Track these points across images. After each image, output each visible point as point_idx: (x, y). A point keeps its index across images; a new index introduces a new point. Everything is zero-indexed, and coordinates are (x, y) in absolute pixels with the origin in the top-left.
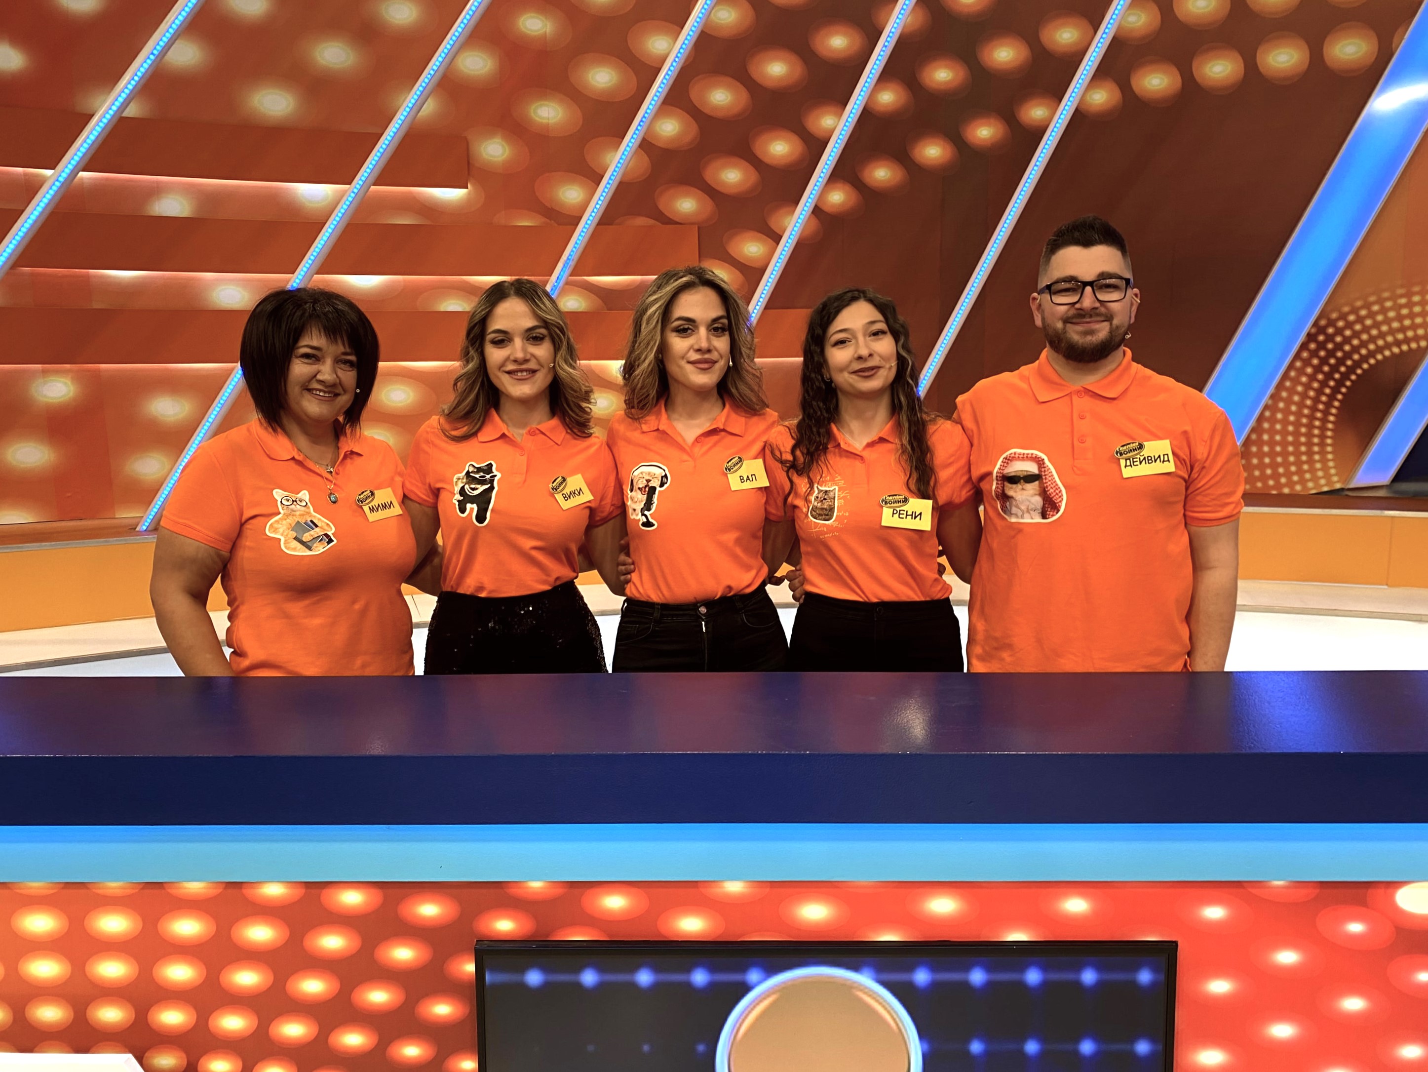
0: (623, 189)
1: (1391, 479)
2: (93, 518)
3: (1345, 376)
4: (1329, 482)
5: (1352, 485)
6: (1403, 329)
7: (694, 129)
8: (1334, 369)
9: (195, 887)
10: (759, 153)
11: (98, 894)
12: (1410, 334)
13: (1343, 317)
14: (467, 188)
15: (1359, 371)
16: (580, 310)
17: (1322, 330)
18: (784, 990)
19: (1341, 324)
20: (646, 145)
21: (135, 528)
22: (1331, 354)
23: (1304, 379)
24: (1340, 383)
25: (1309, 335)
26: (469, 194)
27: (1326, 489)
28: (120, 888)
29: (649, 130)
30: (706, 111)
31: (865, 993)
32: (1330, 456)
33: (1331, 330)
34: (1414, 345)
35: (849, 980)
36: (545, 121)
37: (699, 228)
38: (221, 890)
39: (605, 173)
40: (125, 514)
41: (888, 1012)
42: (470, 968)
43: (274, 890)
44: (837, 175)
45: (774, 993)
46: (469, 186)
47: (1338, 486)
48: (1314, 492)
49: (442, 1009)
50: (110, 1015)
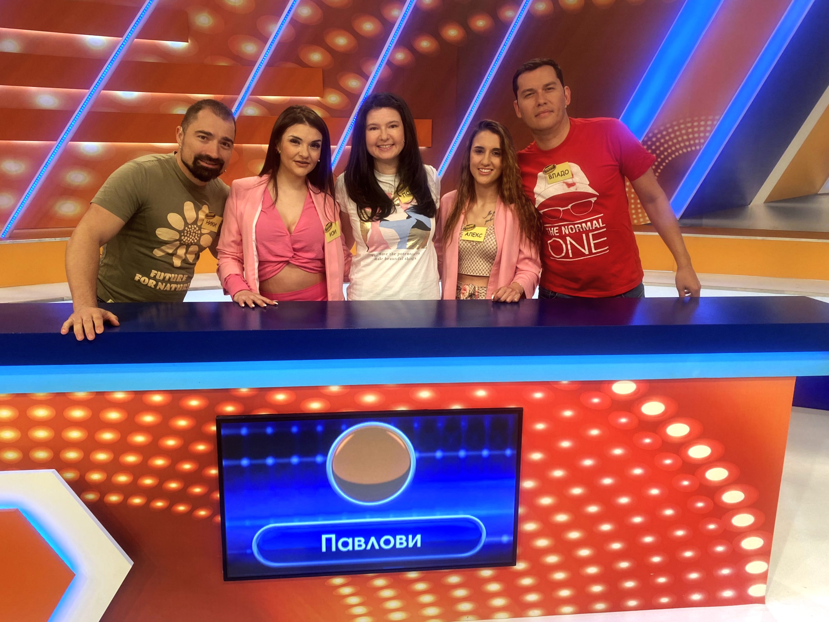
0: (279, 46)
3: (660, 164)
6: (689, 140)
7: (320, 14)
9: (81, 395)
10: (357, 29)
11: (33, 399)
12: (692, 142)
13: (660, 132)
15: (667, 161)
16: (256, 115)
17: (650, 139)
18: (357, 433)
19: (659, 136)
20: (293, 22)
26: (189, 45)
28: (43, 396)
29: (295, 14)
30: (327, 4)
31: (392, 432)
35: (384, 427)
36: (233, 4)
37: (323, 71)
38: (93, 396)
39: (269, 37)
41: (402, 440)
42: (214, 428)
43: (120, 396)
44: (401, 44)
45: (352, 434)
46: (189, 41)
49: (201, 447)
50: (41, 455)
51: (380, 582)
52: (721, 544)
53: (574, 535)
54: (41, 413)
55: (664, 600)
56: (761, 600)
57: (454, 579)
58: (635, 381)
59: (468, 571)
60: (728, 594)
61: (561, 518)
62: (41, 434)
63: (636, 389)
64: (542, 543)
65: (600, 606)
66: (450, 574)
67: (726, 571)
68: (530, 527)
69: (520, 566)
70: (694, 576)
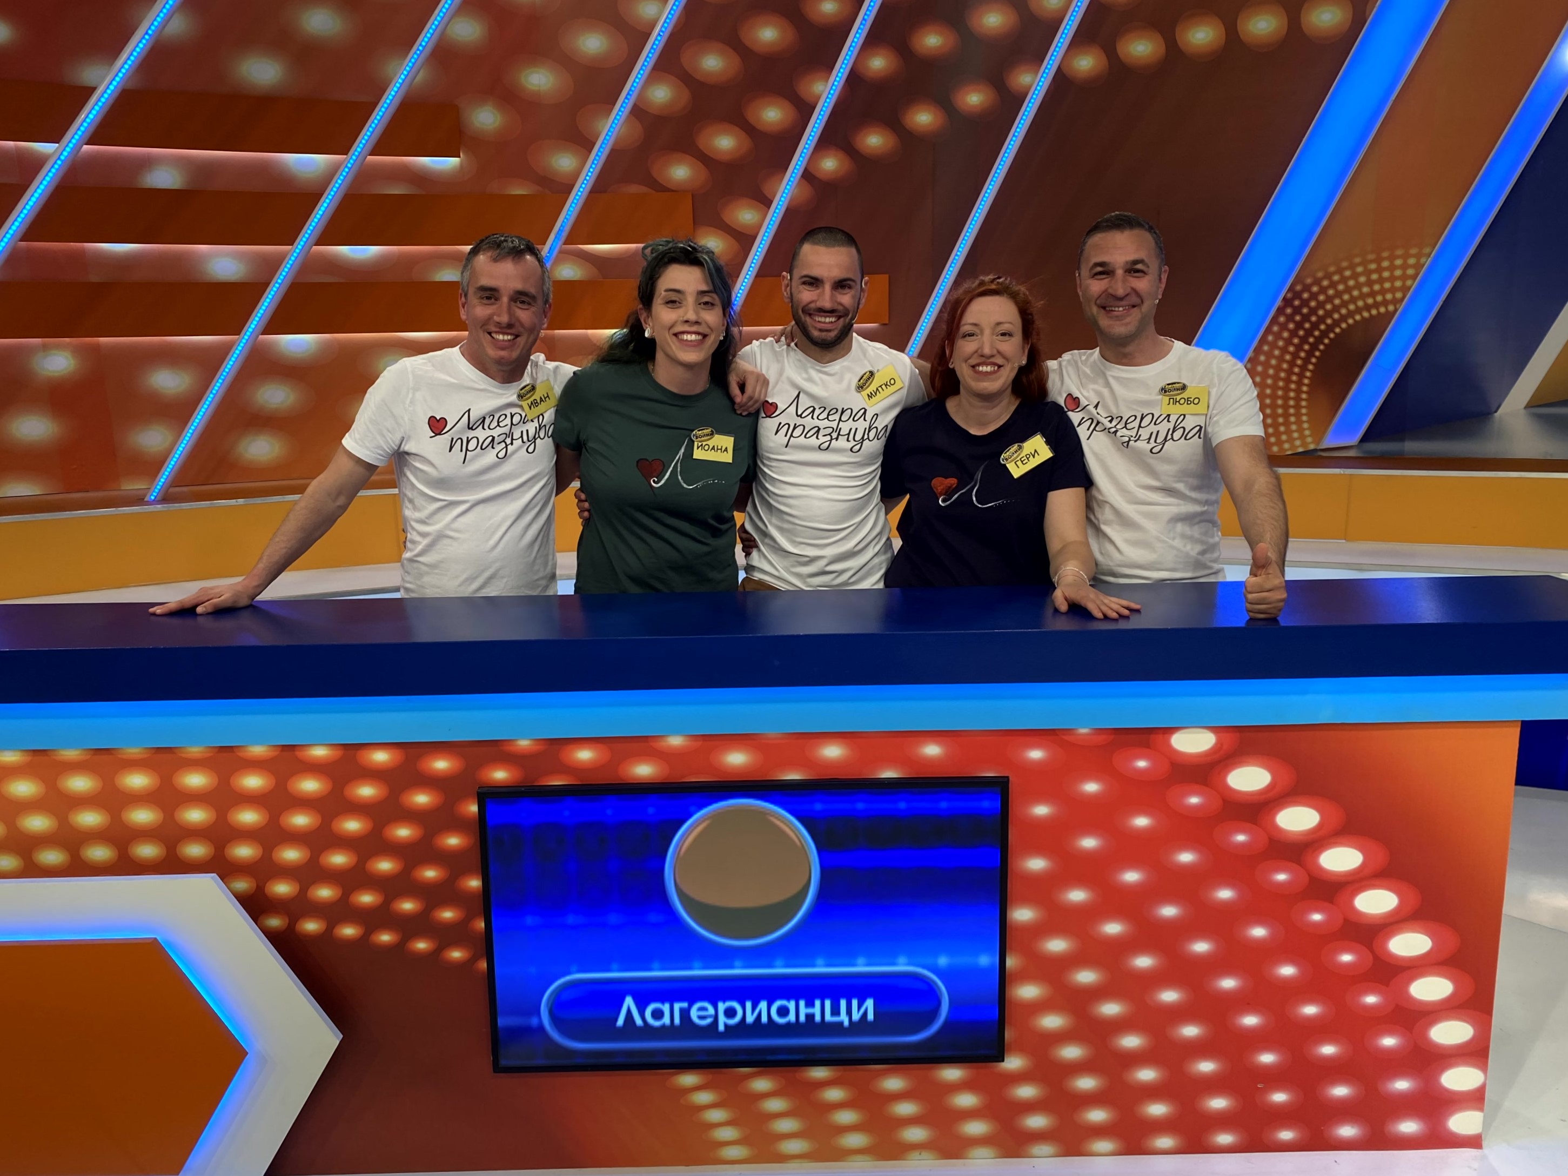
0: (615, 155)
1: (1359, 440)
2: (98, 488)
3: (1319, 340)
4: (1304, 444)
5: (1324, 445)
6: (1373, 294)
7: (686, 95)
8: (1309, 333)
9: (258, 750)
10: (752, 119)
11: (182, 758)
12: (1379, 298)
13: (1317, 282)
14: (460, 157)
15: (1332, 335)
16: (576, 278)
17: (1297, 295)
18: (715, 817)
19: (1315, 289)
20: (638, 112)
21: (143, 499)
22: (1306, 318)
23: (1281, 343)
24: (1314, 347)
25: (1284, 299)
26: (461, 164)
27: (1301, 450)
28: (199, 752)
29: (641, 96)
30: (698, 77)
31: (775, 817)
32: (1305, 418)
33: (1306, 295)
34: (1382, 310)
35: (764, 808)
36: (536, 88)
37: (692, 195)
38: (276, 753)
39: (596, 141)
40: (131, 486)
41: (793, 831)
42: (474, 808)
43: (320, 752)
44: (825, 142)
45: (707, 819)
46: (461, 154)
47: (1312, 447)
48: (1289, 453)
49: (453, 841)
50: (195, 850)
51: (761, 1084)
52: (1391, 1033)
53: (1111, 1009)
54: (195, 780)
55: (1286, 1135)
56: (1474, 1142)
57: (893, 1083)
58: (1214, 729)
59: (918, 1070)
60: (1409, 1127)
61: (1086, 977)
62: (195, 816)
63: (1216, 744)
64: (1052, 1022)
65: (1165, 1142)
66: (885, 1073)
67: (1402, 1085)
68: (1028, 992)
69: (1013, 1063)
70: (1340, 1091)
